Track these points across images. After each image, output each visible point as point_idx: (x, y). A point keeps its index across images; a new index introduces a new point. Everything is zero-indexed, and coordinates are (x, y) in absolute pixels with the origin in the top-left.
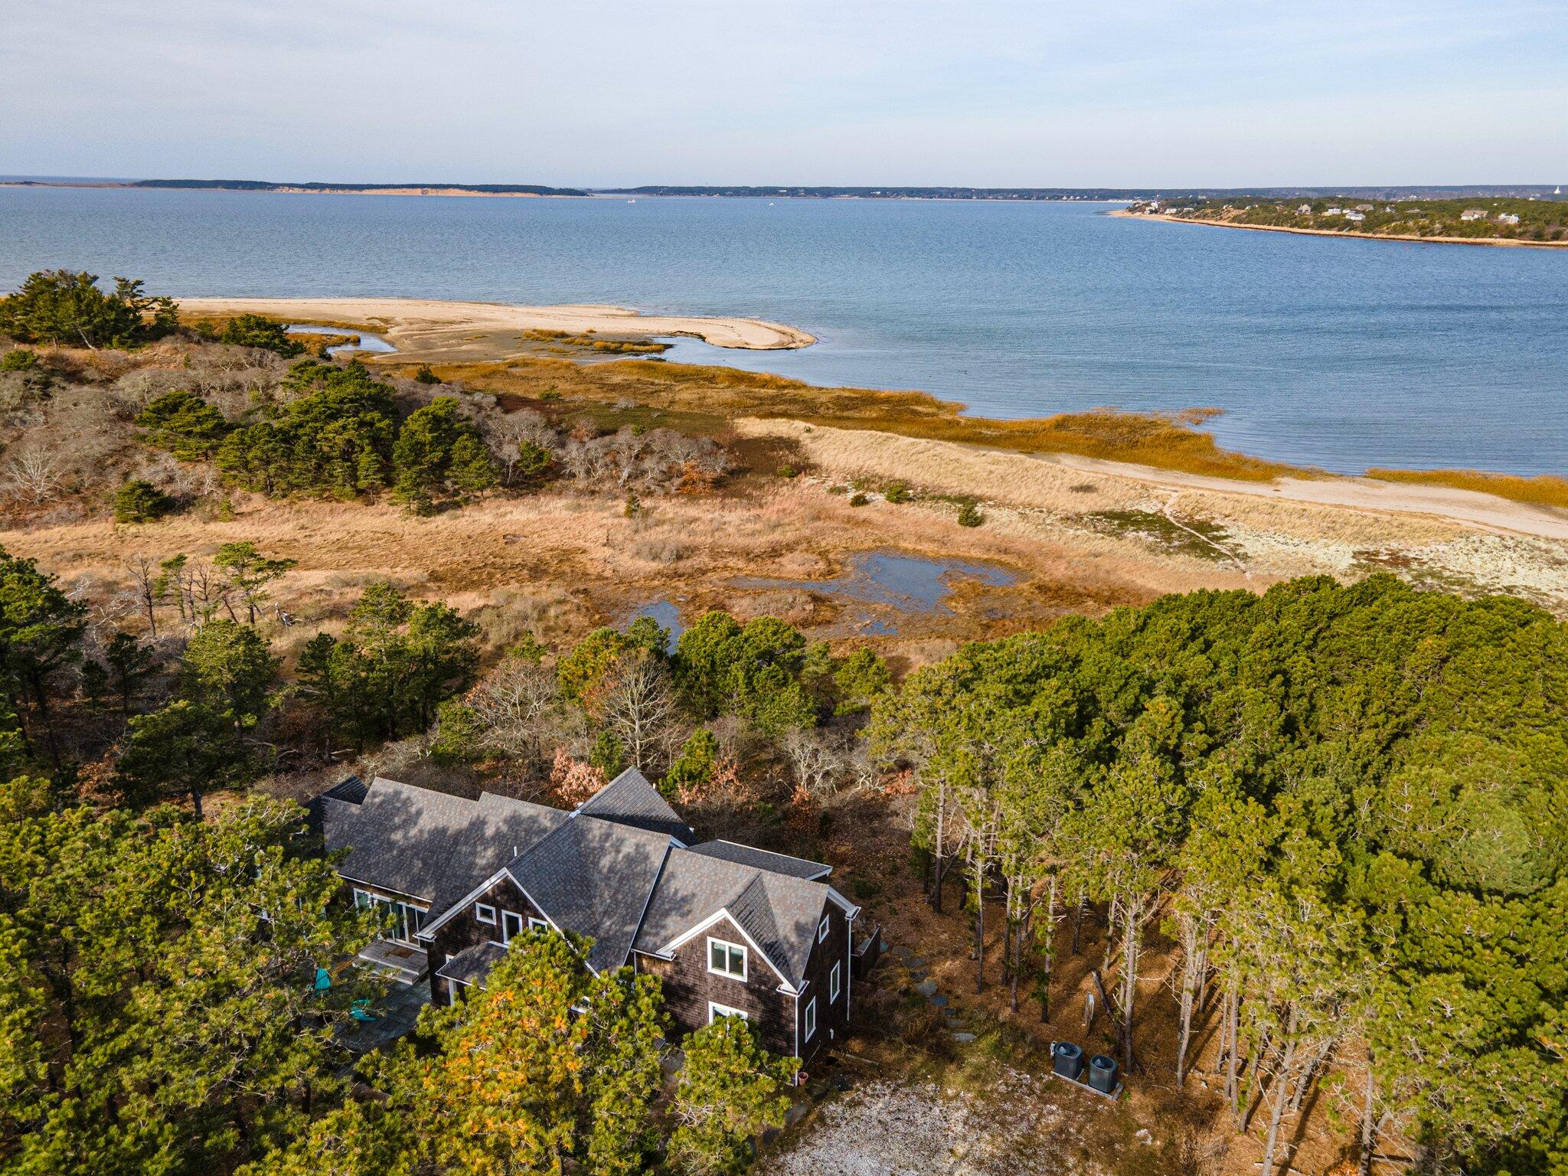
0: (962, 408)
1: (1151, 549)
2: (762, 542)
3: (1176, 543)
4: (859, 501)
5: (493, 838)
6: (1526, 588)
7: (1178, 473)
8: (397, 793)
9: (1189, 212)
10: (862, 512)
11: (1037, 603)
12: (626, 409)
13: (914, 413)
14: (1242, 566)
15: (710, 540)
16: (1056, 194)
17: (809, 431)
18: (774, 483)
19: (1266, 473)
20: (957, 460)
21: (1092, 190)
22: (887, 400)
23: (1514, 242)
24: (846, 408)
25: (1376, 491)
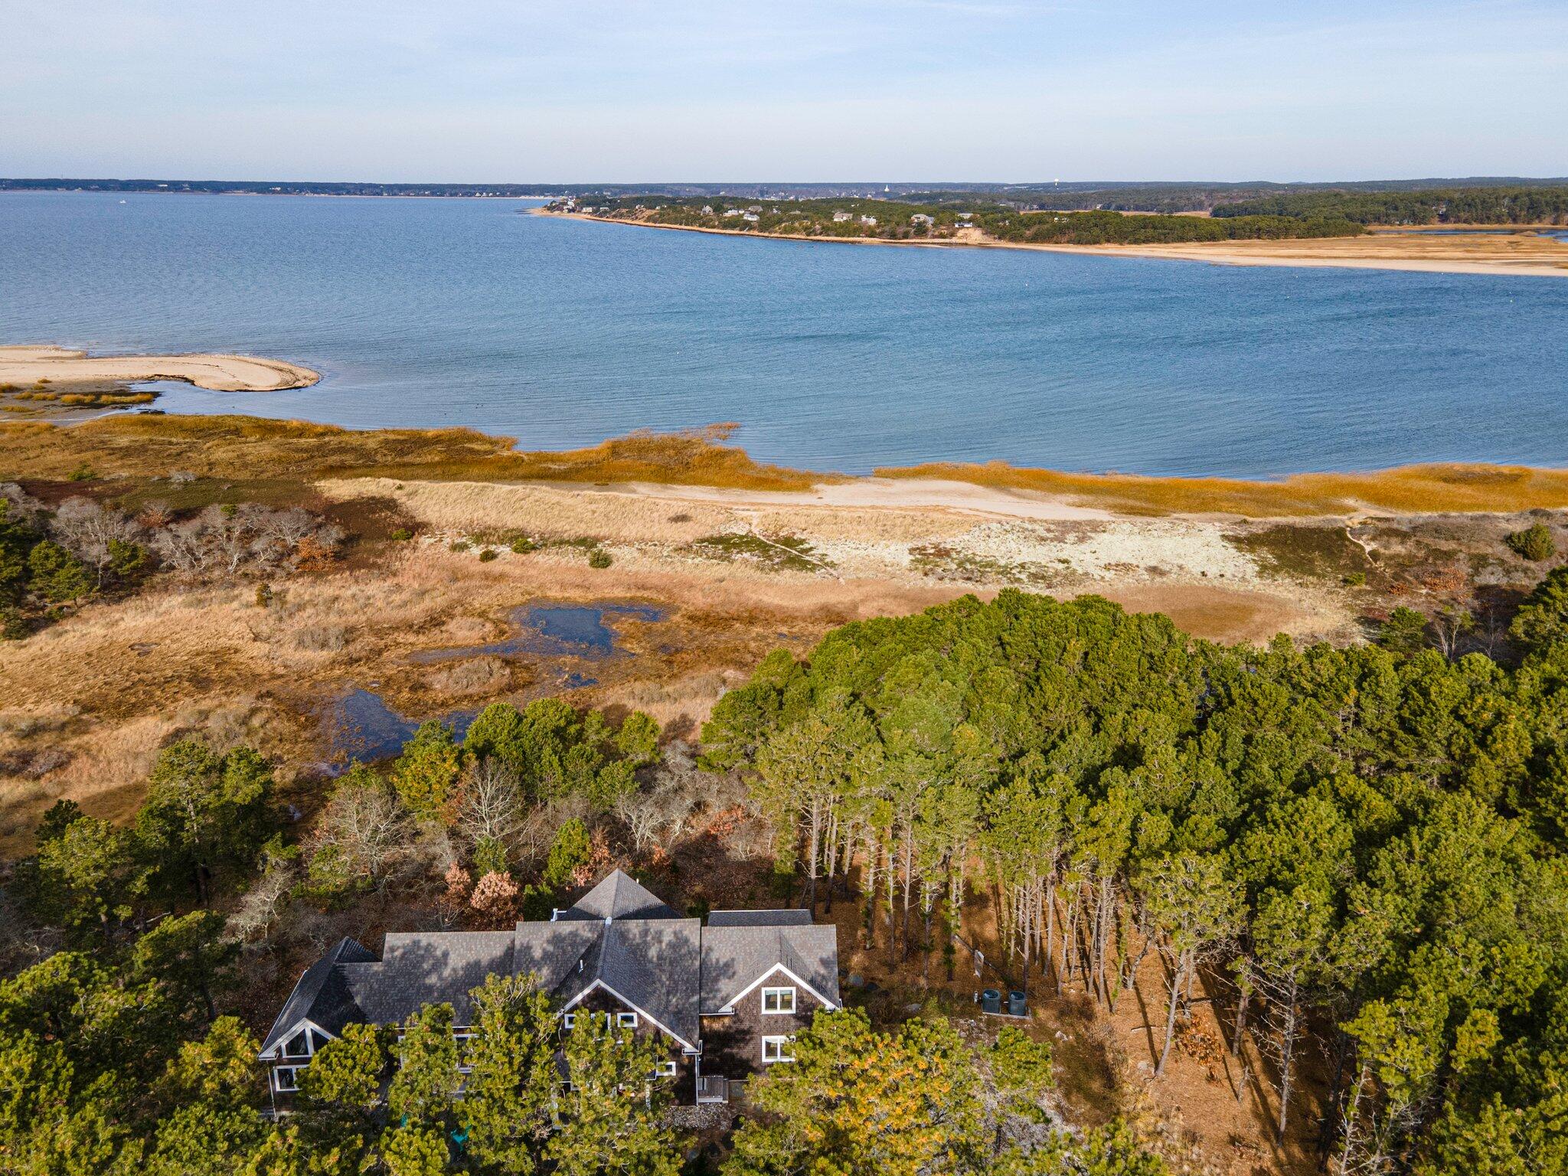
0: (514, 443)
1: (760, 568)
2: (417, 612)
3: (777, 560)
4: (488, 556)
5: (542, 958)
6: (1033, 563)
7: (737, 491)
8: (416, 943)
9: (605, 212)
10: (493, 566)
11: (696, 633)
12: (186, 484)
13: (472, 451)
14: (835, 573)
15: (364, 618)
16: (468, 190)
17: (400, 488)
18: (393, 548)
19: (803, 482)
20: (558, 503)
21: (503, 186)
22: (437, 440)
23: (876, 240)
24: (402, 453)
25: (889, 489)
